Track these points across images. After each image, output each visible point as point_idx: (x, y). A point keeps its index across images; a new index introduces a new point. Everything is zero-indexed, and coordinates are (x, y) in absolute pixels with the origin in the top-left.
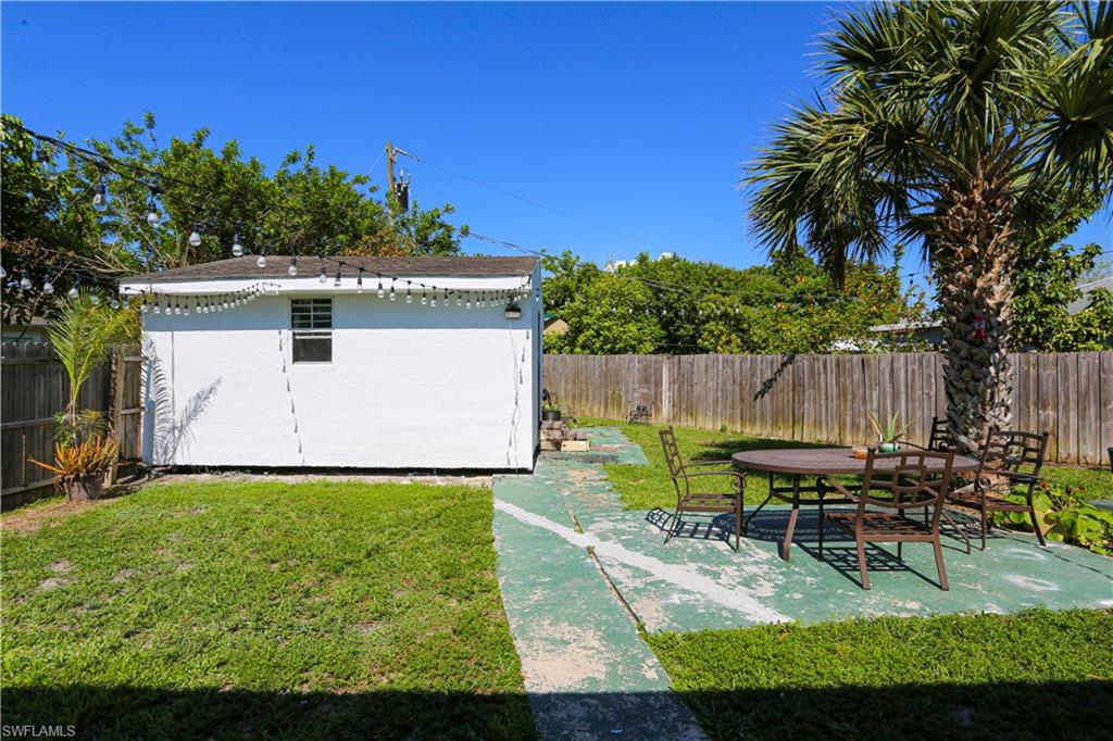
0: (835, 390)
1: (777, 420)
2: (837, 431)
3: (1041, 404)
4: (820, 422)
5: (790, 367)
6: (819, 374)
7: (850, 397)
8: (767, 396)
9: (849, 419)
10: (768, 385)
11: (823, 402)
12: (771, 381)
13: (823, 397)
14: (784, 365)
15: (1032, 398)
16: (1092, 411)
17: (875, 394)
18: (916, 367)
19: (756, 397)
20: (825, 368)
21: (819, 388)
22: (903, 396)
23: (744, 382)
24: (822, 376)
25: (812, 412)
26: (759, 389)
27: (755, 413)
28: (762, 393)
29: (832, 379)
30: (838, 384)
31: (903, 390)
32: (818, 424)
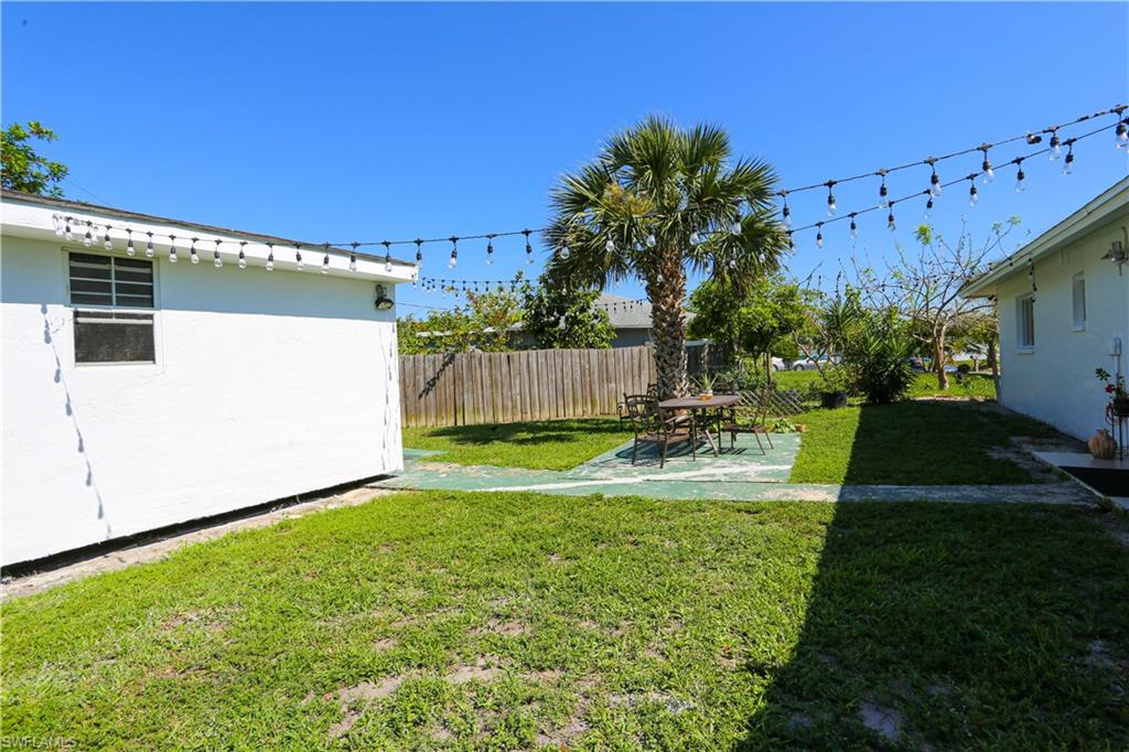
0: (489, 382)
1: (441, 410)
2: (491, 414)
3: (609, 381)
4: (478, 408)
5: (451, 366)
6: (476, 368)
7: (500, 385)
8: (431, 393)
9: (500, 403)
10: (432, 384)
11: (480, 391)
12: (434, 380)
13: (480, 387)
14: (445, 365)
15: (605, 376)
16: (630, 382)
17: (518, 381)
18: (543, 360)
19: (421, 396)
20: (480, 363)
21: (476, 379)
22: (536, 382)
23: (407, 381)
24: (478, 370)
25: (471, 399)
26: (422, 389)
27: (420, 408)
28: (426, 391)
29: (486, 372)
30: (491, 375)
31: (536, 377)
32: (476, 410)
